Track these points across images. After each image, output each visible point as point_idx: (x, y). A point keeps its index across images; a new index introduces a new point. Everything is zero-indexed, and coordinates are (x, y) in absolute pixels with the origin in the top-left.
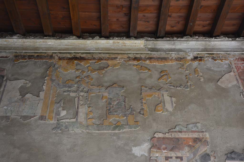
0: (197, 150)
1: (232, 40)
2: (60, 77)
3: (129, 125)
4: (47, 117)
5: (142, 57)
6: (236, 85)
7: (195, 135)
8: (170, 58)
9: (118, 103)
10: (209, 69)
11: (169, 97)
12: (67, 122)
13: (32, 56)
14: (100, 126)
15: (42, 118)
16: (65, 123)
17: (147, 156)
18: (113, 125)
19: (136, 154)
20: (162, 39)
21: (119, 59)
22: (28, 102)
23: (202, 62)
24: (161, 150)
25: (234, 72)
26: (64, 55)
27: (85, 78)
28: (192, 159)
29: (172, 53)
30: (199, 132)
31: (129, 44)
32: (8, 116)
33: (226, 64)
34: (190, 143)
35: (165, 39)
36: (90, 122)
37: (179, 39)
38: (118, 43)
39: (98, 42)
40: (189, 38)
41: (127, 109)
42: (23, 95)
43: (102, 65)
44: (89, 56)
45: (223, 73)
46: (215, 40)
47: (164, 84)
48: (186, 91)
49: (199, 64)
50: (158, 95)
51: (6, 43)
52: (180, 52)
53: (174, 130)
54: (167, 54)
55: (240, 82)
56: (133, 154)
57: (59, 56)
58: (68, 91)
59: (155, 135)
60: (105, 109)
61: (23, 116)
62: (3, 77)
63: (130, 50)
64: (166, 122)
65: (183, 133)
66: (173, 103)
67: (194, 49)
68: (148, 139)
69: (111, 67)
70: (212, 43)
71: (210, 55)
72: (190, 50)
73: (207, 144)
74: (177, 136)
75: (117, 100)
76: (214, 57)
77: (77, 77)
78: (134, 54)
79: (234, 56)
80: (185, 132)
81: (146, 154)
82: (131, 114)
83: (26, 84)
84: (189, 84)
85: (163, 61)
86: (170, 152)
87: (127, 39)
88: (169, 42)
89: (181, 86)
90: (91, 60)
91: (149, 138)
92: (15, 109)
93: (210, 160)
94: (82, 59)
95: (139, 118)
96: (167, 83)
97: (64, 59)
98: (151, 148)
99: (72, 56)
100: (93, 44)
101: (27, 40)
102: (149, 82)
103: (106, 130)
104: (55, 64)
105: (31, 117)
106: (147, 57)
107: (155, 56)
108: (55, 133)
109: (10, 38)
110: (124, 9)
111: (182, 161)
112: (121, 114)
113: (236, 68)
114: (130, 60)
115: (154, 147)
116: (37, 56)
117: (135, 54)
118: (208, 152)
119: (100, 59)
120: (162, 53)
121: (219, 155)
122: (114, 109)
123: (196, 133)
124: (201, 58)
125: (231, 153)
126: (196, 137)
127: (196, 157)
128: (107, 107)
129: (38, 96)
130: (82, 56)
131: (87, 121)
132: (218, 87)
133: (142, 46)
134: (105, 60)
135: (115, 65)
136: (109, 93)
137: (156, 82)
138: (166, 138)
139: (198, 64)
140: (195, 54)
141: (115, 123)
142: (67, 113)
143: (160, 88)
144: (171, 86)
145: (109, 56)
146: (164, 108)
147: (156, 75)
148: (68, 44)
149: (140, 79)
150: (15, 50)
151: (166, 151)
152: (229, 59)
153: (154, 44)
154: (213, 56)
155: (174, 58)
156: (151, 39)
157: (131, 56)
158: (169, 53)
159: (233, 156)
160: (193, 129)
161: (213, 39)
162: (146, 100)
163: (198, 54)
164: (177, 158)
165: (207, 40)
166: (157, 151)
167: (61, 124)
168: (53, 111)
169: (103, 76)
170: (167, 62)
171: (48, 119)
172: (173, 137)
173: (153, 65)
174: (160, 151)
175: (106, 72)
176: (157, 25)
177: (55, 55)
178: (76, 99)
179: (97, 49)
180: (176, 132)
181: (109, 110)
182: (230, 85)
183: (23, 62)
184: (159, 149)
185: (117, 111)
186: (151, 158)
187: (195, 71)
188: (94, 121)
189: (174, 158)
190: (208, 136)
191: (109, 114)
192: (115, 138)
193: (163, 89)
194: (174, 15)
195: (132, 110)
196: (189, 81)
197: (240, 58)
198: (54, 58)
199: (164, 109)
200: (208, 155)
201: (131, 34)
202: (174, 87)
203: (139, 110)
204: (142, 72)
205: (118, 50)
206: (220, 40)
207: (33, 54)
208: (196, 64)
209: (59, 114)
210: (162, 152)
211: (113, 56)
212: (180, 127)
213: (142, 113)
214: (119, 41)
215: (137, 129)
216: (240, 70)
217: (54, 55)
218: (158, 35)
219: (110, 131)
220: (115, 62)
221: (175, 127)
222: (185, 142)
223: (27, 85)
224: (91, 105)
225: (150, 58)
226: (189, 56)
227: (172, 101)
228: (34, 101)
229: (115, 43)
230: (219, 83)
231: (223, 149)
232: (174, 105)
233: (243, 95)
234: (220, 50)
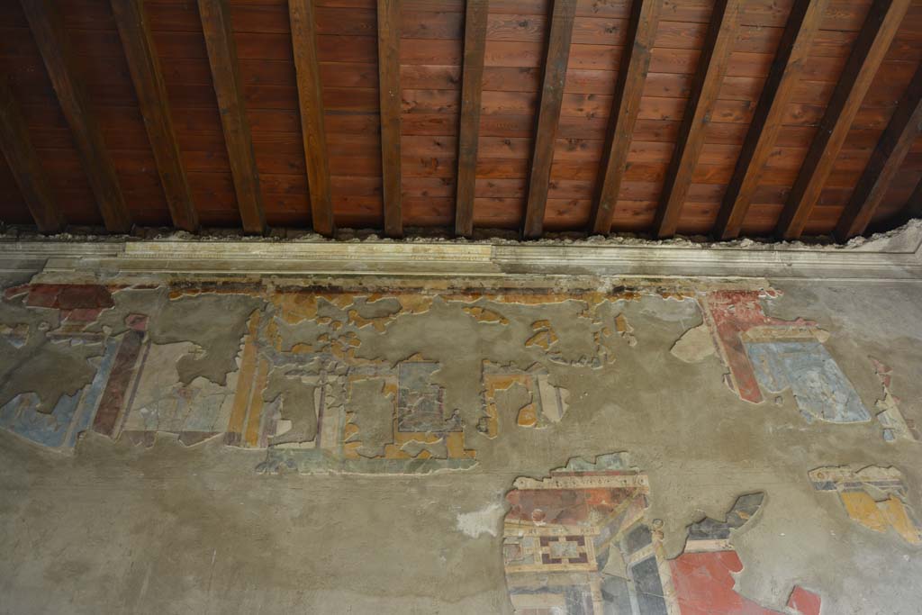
0: (621, 520)
1: (703, 248)
2: (279, 336)
3: (450, 458)
4: (243, 438)
5: (485, 286)
6: (713, 355)
7: (616, 482)
8: (556, 289)
9: (423, 402)
10: (651, 318)
11: (551, 389)
12: (294, 450)
13: (212, 283)
14: (375, 461)
15: (231, 438)
16: (288, 450)
17: (495, 535)
18: (407, 459)
19: (466, 532)
20: (535, 243)
21: (428, 291)
22: (198, 397)
23: (634, 301)
24: (531, 520)
25: (709, 325)
26: (290, 282)
27: (339, 340)
28: (606, 541)
29: (560, 278)
30: (624, 473)
31: (452, 255)
32: (150, 432)
33: (690, 305)
34: (604, 502)
35: (542, 242)
36: (351, 450)
37: (576, 243)
38: (426, 250)
39: (375, 248)
40: (600, 240)
41: (445, 417)
42: (186, 380)
43: (382, 307)
44: (353, 283)
45: (684, 328)
46: (663, 246)
47: (540, 355)
48: (595, 372)
49: (627, 305)
50: (525, 383)
51: (152, 253)
52: (581, 276)
53: (564, 470)
54: (548, 279)
55: (722, 348)
56: (461, 532)
57: (277, 283)
58: (297, 371)
59: (517, 484)
60: (390, 418)
61: (185, 432)
62: (142, 334)
63: (456, 268)
64: (544, 450)
65: (586, 478)
66: (563, 401)
67: (612, 267)
68: (499, 492)
69: (408, 310)
70: (658, 253)
71: (653, 284)
72: (604, 269)
73: (643, 502)
74: (571, 486)
75: (421, 396)
76: (663, 288)
77: (320, 337)
78: (464, 278)
79: (708, 285)
80: (590, 474)
81: (493, 532)
82: (456, 429)
83: (196, 352)
84: (601, 354)
85: (539, 296)
86: (552, 525)
87: (448, 242)
88: (552, 250)
89: (582, 360)
90: (355, 293)
91: (502, 491)
92: (168, 414)
93: (651, 542)
94: (333, 291)
95: (477, 440)
96: (547, 352)
97: (291, 292)
98: (505, 516)
99: (310, 283)
100: (364, 254)
101: (201, 245)
102: (502, 349)
103: (390, 469)
104: (267, 303)
105: (205, 436)
106: (499, 286)
107: (517, 285)
108: (262, 477)
109: (164, 239)
110: (439, 168)
111: (583, 547)
112: (429, 432)
113: (713, 315)
114: (454, 293)
115: (513, 513)
116: (225, 283)
117: (467, 280)
118: (646, 522)
119: (380, 292)
120: (536, 276)
121: (672, 530)
122: (412, 419)
123: (617, 477)
124: (631, 289)
125: (699, 523)
126: (619, 486)
127: (617, 536)
128: (394, 414)
129: (223, 384)
130: (336, 283)
131: (343, 448)
132: (673, 362)
133: (486, 260)
134: (392, 293)
135: (416, 307)
136: (399, 378)
137: (521, 350)
138: (545, 490)
139: (623, 304)
140: (617, 279)
141: (413, 453)
142: (293, 428)
143: (530, 364)
144: (557, 359)
145: (403, 283)
146: (539, 415)
147: (520, 331)
148: (301, 254)
149: (481, 342)
150: (172, 270)
151: (542, 523)
152: (696, 291)
153: (516, 255)
154: (660, 284)
155: (565, 290)
156: (509, 242)
157: (458, 283)
158: (553, 278)
159: (704, 529)
160: (610, 468)
161: (659, 244)
162: (494, 395)
163: (624, 280)
164: (570, 539)
165: (646, 246)
166: (520, 524)
167: (278, 454)
168: (259, 422)
169: (386, 334)
170: (549, 300)
171: (246, 442)
172: (560, 487)
173: (513, 306)
174: (527, 523)
175: (394, 323)
176: (523, 206)
177: (269, 280)
178: (318, 391)
179: (373, 266)
180: (567, 474)
181: (400, 420)
182: (700, 358)
183: (190, 298)
184: (525, 517)
185: (420, 423)
186: (506, 542)
187: (617, 321)
188: (360, 447)
189: (563, 540)
190: (646, 483)
191: (401, 430)
192: (414, 490)
193: (536, 368)
194: (564, 184)
195: (457, 421)
196: (603, 347)
197: (721, 291)
198: (265, 289)
199: (540, 418)
200: (646, 530)
201: (459, 230)
202: (565, 361)
203: (476, 421)
204: (485, 324)
205: (424, 268)
206: (674, 246)
207: (216, 279)
208: (618, 303)
209: (273, 431)
210: (533, 525)
211: (413, 284)
212: (580, 461)
213: (483, 427)
214: (427, 246)
215: (471, 467)
216: (722, 321)
217: (265, 281)
218: (525, 232)
219: (402, 474)
220: (417, 298)
221: (567, 463)
222: (591, 499)
223: (197, 355)
224: (354, 408)
225: (506, 290)
226: (602, 284)
227: (560, 398)
228: (213, 394)
229: (418, 252)
230: (674, 352)
231: (681, 512)
232: (565, 407)
233: (729, 381)
234: (676, 270)
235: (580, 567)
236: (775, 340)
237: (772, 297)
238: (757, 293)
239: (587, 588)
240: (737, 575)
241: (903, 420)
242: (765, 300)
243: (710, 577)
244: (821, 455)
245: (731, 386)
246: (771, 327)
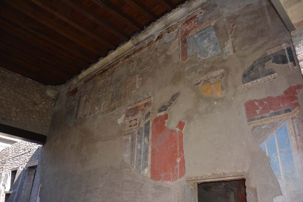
0: (145, 112)
2: (97, 87)
3: (118, 106)
4: (91, 113)
5: (131, 54)
6: (177, 49)
7: (146, 101)
8: (144, 46)
10: (164, 43)
11: (138, 78)
14: (107, 111)
18: (112, 109)
22: (86, 107)
23: (161, 39)
25: (179, 37)
26: (100, 72)
28: (141, 118)
29: (146, 41)
30: (148, 98)
31: (125, 48)
33: (175, 33)
34: (143, 108)
35: (141, 32)
37: (148, 28)
38: (120, 50)
39: (111, 55)
41: (119, 96)
45: (172, 42)
47: (138, 69)
48: (148, 69)
49: (160, 42)
50: (134, 79)
52: (151, 38)
54: (143, 43)
55: (180, 44)
56: (118, 123)
58: (99, 94)
59: (128, 108)
60: (111, 100)
63: (126, 51)
64: (134, 97)
65: (141, 102)
67: (158, 30)
68: (125, 111)
69: (117, 69)
70: (169, 18)
71: (167, 30)
72: (156, 32)
73: (150, 105)
74: (137, 105)
75: (116, 91)
76: (170, 30)
77: (103, 84)
78: (127, 53)
79: (182, 21)
81: (123, 122)
82: (120, 98)
83: (87, 97)
85: (141, 50)
87: (123, 45)
88: (144, 33)
90: (109, 69)
92: (83, 112)
93: (150, 116)
94: (107, 70)
95: (123, 99)
97: (100, 74)
98: (125, 117)
99: (103, 70)
100: (110, 57)
101: (87, 70)
102: (131, 71)
103: (109, 112)
104: (96, 80)
105: (87, 115)
106: (133, 52)
107: (137, 49)
111: (137, 121)
113: (181, 33)
114: (125, 59)
116: (91, 78)
118: (150, 111)
119: (113, 66)
120: (141, 44)
121: (155, 111)
124: (161, 35)
125: (162, 107)
127: (144, 116)
128: (111, 98)
129: (89, 102)
131: (103, 110)
132: (167, 56)
133: (131, 45)
134: (115, 65)
135: (118, 67)
136: (113, 88)
137: (135, 69)
138: (132, 108)
140: (159, 34)
141: (113, 107)
142: (97, 108)
144: (141, 69)
146: (135, 87)
147: (135, 64)
148: (101, 64)
149: (128, 71)
150: (84, 79)
151: (130, 117)
152: (178, 26)
153: (137, 40)
155: (146, 45)
156: (135, 37)
157: (126, 56)
159: (162, 109)
160: (146, 97)
162: (128, 85)
163: (161, 33)
165: (165, 18)
166: (127, 119)
169: (113, 77)
172: (135, 107)
173: (135, 56)
175: (114, 74)
177: (97, 73)
178: (101, 98)
180: (137, 102)
182: (174, 51)
183: (87, 84)
184: (128, 117)
185: (115, 99)
186: (124, 124)
187: (156, 49)
188: (106, 109)
189: (133, 120)
190: (152, 99)
191: (112, 102)
192: (112, 116)
193: (136, 74)
195: (121, 96)
197: (186, 21)
198: (96, 76)
200: (150, 113)
202: (143, 68)
203: (124, 94)
204: (129, 65)
205: (121, 55)
206: (172, 13)
208: (158, 42)
209: (95, 110)
211: (118, 61)
212: (140, 98)
214: (119, 49)
215: (121, 107)
216: (183, 34)
219: (111, 113)
220: (119, 64)
221: (138, 99)
222: (140, 108)
224: (106, 100)
225: (135, 52)
226: (155, 38)
228: (88, 105)
230: (167, 53)
231: (158, 106)
232: (140, 82)
233: (179, 56)
234: (175, 21)
235: (135, 127)
236: (197, 33)
237: (201, 15)
238: (196, 16)
239: (136, 132)
240: (166, 121)
241: (232, 46)
242: (198, 18)
243: (160, 123)
244: (200, 72)
245: (180, 58)
246: (197, 28)
